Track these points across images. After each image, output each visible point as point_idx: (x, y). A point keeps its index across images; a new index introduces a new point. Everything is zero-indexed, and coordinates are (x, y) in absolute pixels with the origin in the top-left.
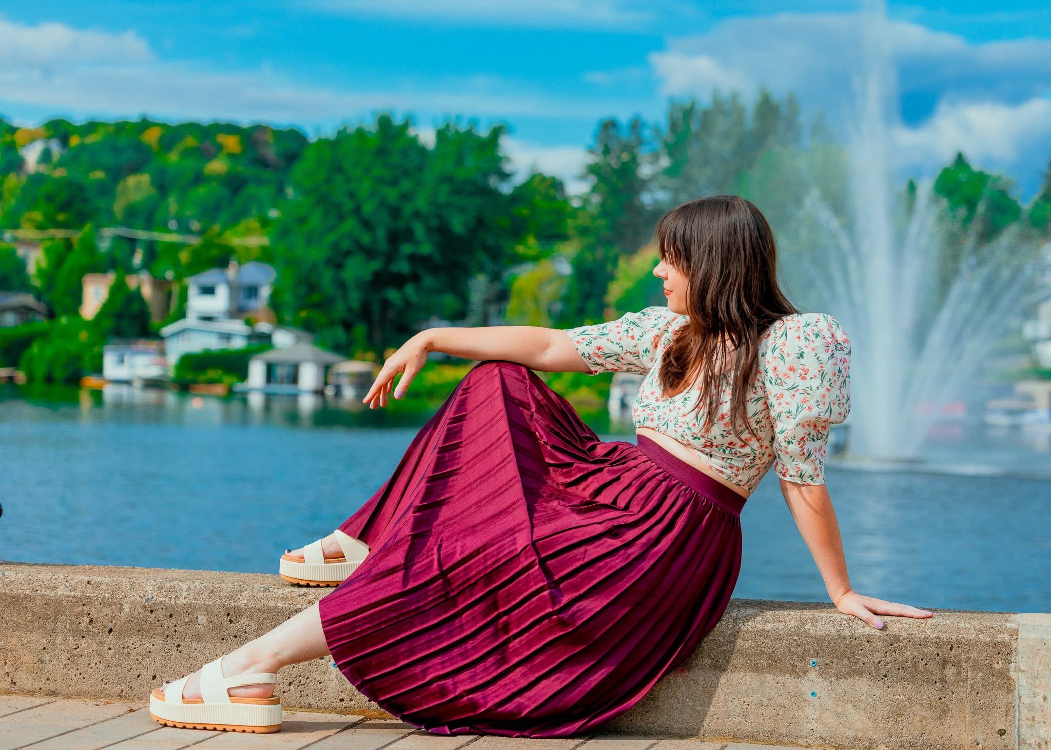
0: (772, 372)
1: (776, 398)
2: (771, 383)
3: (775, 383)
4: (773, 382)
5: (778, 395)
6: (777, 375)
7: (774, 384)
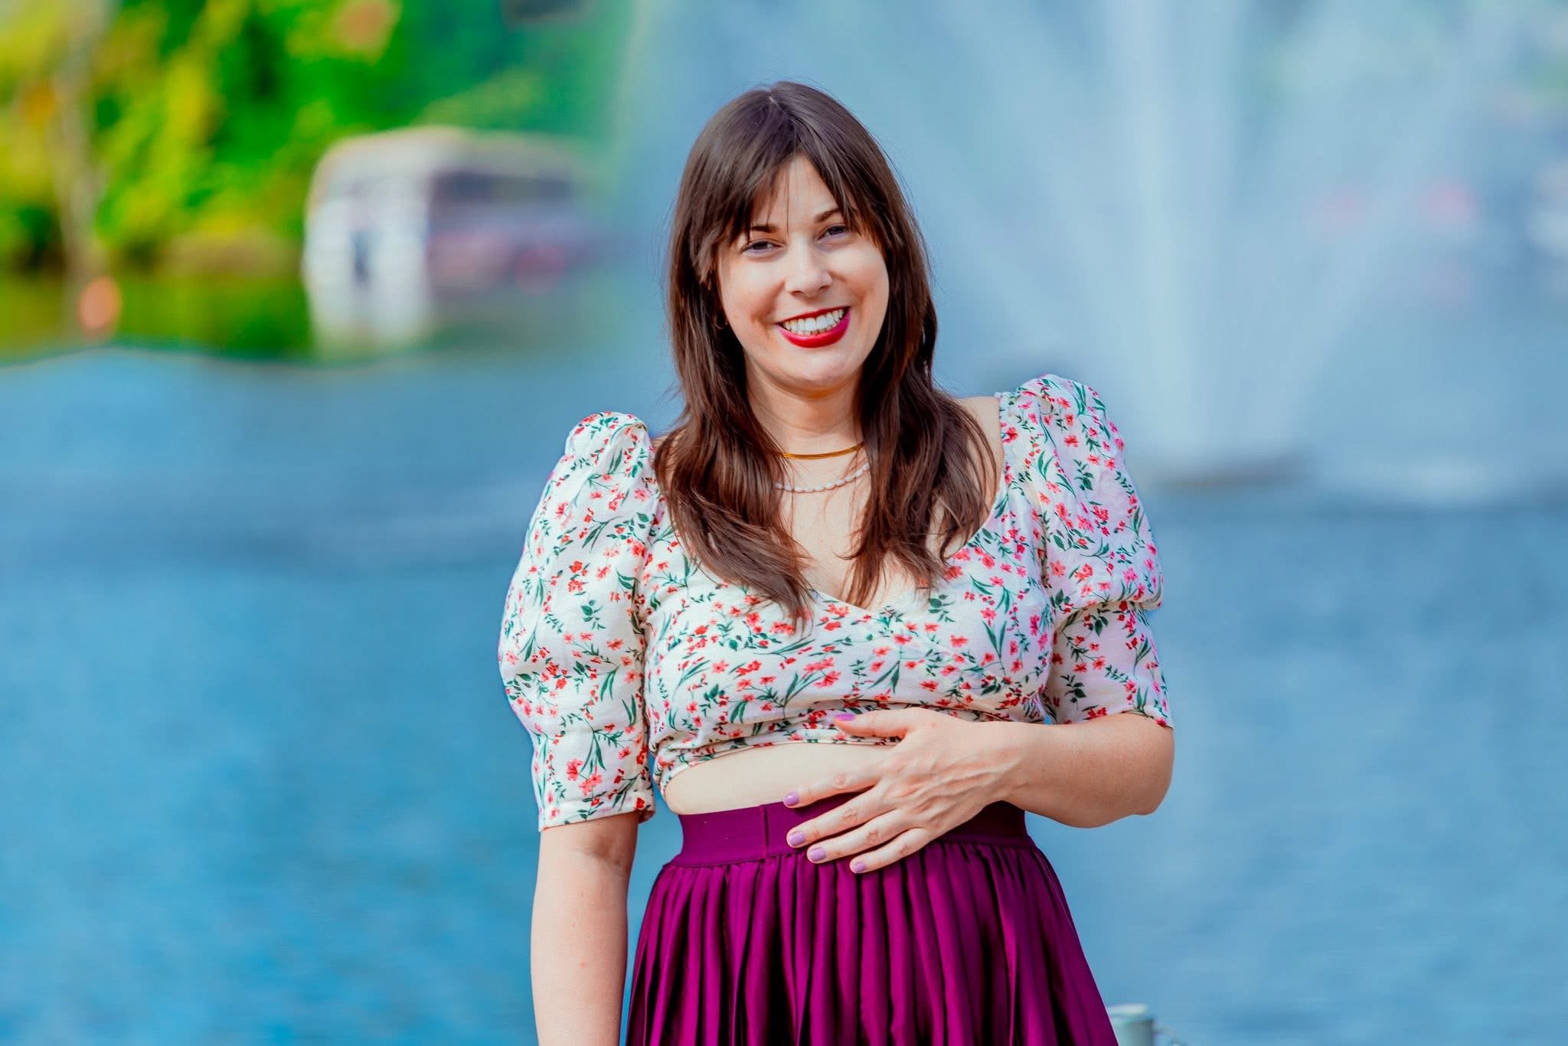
0: (1057, 518)
1: (1074, 579)
2: (1060, 545)
3: (1070, 543)
4: (1065, 541)
5: (1080, 570)
6: (1069, 524)
7: (1066, 546)
